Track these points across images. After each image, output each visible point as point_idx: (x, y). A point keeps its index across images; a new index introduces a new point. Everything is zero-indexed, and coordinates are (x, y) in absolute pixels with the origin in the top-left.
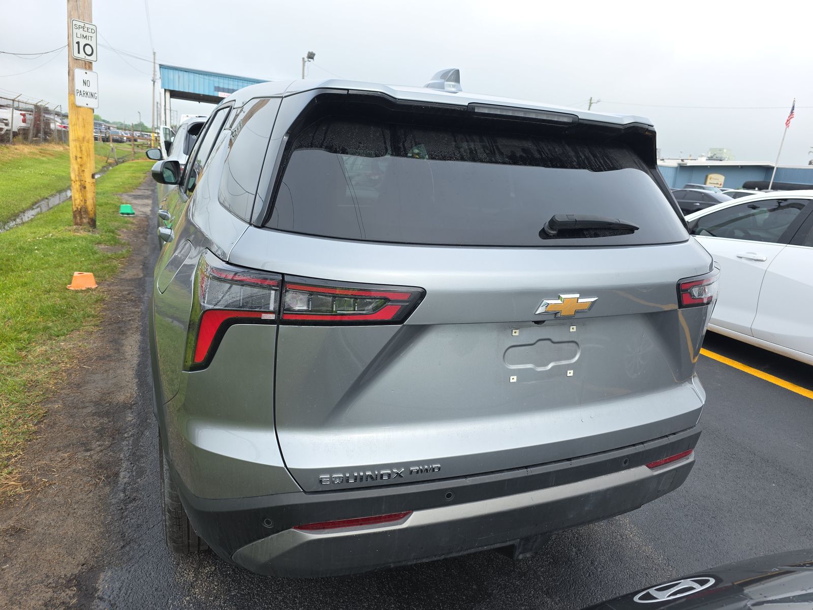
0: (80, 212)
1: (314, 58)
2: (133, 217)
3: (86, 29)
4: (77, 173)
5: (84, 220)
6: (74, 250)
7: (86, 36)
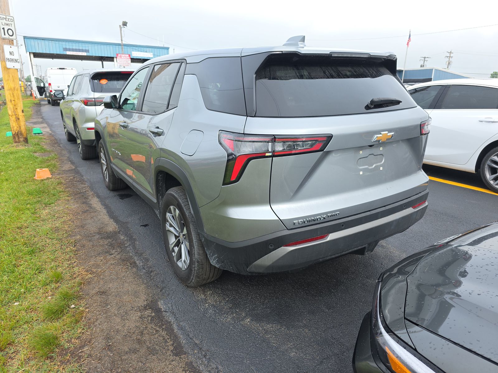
0: (18, 134)
1: (127, 25)
2: (42, 135)
3: (7, 20)
4: (13, 111)
5: (21, 139)
6: (23, 157)
7: (8, 24)
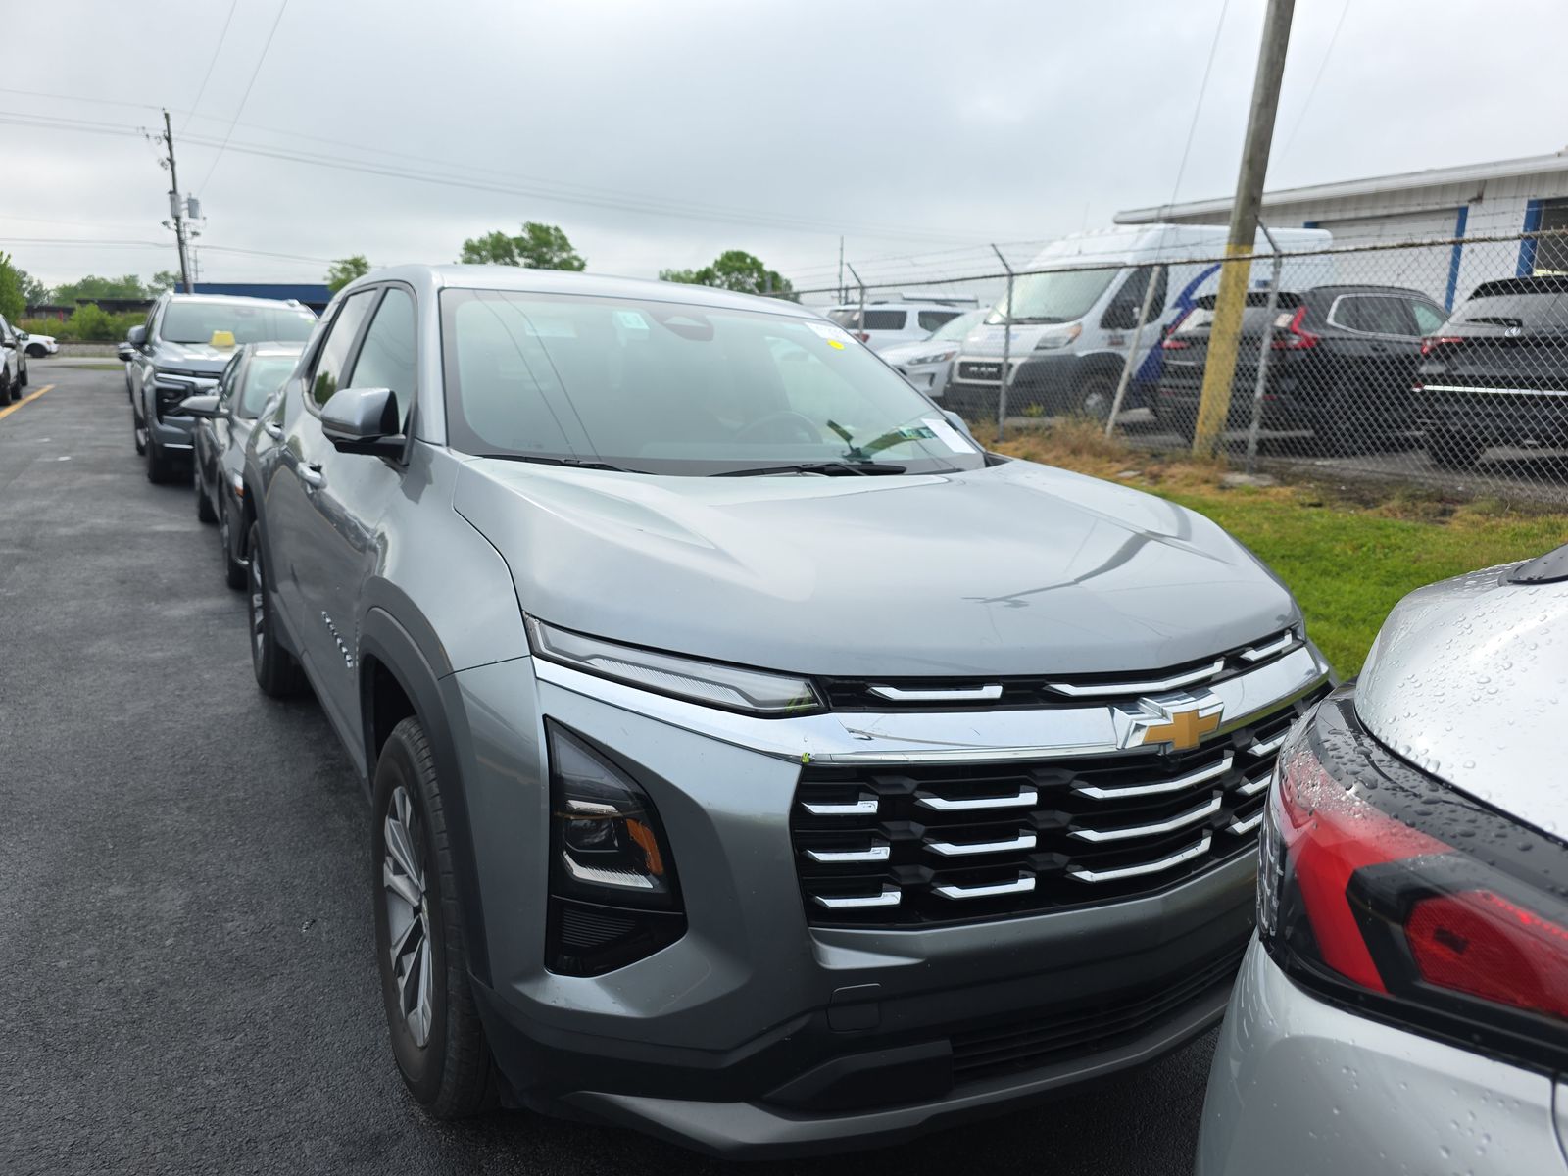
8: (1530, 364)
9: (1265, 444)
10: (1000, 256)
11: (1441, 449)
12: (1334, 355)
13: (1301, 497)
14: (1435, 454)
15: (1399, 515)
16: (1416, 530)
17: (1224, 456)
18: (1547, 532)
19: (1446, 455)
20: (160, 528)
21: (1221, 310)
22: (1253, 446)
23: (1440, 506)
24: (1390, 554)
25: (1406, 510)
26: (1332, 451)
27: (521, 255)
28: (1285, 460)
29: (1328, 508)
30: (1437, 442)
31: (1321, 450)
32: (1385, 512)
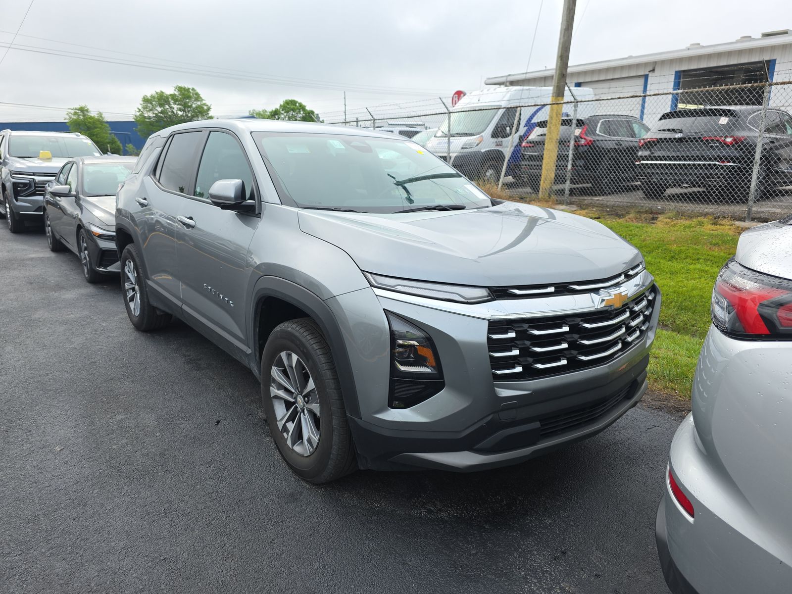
8: (688, 150)
9: (573, 191)
10: (444, 103)
11: (651, 190)
12: (603, 148)
13: (591, 215)
14: (644, 192)
15: (634, 221)
16: (643, 227)
17: (554, 197)
18: (698, 225)
19: (653, 193)
20: (33, 256)
21: (550, 127)
22: (567, 192)
23: (651, 216)
24: (633, 238)
25: (637, 218)
26: (603, 193)
27: (175, 103)
28: (582, 198)
29: (603, 219)
30: (649, 187)
31: (598, 193)
32: (628, 220)
